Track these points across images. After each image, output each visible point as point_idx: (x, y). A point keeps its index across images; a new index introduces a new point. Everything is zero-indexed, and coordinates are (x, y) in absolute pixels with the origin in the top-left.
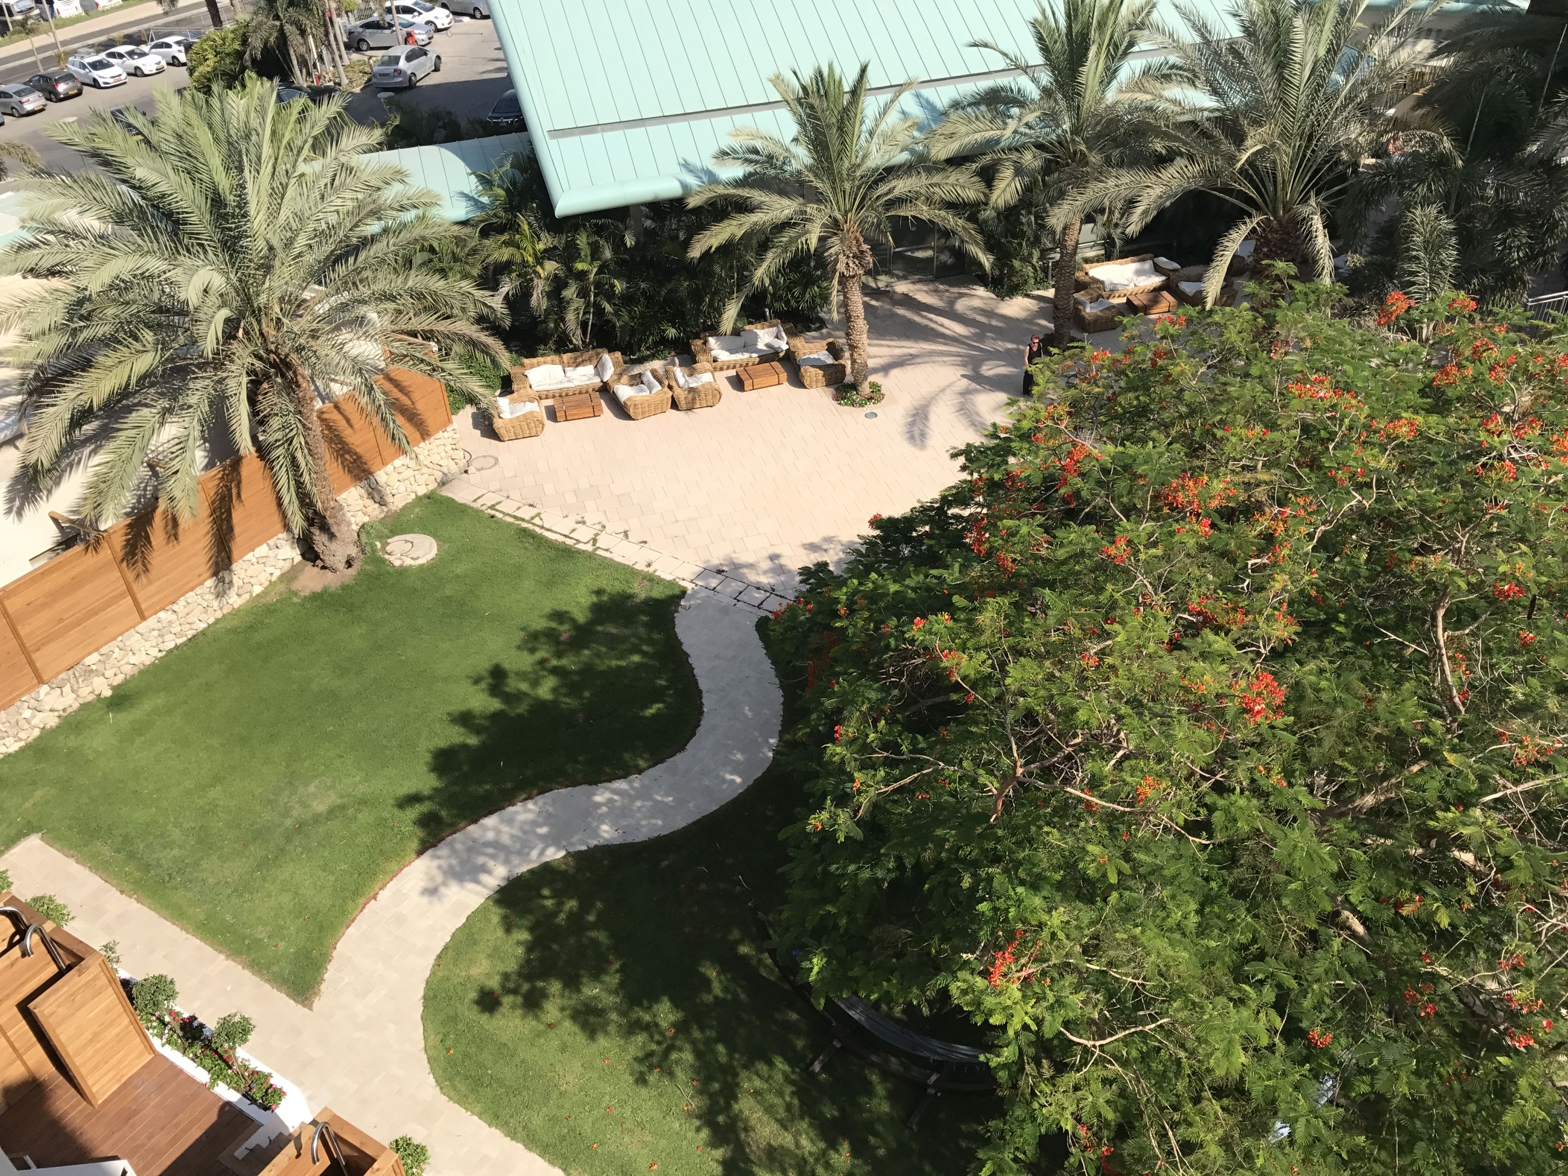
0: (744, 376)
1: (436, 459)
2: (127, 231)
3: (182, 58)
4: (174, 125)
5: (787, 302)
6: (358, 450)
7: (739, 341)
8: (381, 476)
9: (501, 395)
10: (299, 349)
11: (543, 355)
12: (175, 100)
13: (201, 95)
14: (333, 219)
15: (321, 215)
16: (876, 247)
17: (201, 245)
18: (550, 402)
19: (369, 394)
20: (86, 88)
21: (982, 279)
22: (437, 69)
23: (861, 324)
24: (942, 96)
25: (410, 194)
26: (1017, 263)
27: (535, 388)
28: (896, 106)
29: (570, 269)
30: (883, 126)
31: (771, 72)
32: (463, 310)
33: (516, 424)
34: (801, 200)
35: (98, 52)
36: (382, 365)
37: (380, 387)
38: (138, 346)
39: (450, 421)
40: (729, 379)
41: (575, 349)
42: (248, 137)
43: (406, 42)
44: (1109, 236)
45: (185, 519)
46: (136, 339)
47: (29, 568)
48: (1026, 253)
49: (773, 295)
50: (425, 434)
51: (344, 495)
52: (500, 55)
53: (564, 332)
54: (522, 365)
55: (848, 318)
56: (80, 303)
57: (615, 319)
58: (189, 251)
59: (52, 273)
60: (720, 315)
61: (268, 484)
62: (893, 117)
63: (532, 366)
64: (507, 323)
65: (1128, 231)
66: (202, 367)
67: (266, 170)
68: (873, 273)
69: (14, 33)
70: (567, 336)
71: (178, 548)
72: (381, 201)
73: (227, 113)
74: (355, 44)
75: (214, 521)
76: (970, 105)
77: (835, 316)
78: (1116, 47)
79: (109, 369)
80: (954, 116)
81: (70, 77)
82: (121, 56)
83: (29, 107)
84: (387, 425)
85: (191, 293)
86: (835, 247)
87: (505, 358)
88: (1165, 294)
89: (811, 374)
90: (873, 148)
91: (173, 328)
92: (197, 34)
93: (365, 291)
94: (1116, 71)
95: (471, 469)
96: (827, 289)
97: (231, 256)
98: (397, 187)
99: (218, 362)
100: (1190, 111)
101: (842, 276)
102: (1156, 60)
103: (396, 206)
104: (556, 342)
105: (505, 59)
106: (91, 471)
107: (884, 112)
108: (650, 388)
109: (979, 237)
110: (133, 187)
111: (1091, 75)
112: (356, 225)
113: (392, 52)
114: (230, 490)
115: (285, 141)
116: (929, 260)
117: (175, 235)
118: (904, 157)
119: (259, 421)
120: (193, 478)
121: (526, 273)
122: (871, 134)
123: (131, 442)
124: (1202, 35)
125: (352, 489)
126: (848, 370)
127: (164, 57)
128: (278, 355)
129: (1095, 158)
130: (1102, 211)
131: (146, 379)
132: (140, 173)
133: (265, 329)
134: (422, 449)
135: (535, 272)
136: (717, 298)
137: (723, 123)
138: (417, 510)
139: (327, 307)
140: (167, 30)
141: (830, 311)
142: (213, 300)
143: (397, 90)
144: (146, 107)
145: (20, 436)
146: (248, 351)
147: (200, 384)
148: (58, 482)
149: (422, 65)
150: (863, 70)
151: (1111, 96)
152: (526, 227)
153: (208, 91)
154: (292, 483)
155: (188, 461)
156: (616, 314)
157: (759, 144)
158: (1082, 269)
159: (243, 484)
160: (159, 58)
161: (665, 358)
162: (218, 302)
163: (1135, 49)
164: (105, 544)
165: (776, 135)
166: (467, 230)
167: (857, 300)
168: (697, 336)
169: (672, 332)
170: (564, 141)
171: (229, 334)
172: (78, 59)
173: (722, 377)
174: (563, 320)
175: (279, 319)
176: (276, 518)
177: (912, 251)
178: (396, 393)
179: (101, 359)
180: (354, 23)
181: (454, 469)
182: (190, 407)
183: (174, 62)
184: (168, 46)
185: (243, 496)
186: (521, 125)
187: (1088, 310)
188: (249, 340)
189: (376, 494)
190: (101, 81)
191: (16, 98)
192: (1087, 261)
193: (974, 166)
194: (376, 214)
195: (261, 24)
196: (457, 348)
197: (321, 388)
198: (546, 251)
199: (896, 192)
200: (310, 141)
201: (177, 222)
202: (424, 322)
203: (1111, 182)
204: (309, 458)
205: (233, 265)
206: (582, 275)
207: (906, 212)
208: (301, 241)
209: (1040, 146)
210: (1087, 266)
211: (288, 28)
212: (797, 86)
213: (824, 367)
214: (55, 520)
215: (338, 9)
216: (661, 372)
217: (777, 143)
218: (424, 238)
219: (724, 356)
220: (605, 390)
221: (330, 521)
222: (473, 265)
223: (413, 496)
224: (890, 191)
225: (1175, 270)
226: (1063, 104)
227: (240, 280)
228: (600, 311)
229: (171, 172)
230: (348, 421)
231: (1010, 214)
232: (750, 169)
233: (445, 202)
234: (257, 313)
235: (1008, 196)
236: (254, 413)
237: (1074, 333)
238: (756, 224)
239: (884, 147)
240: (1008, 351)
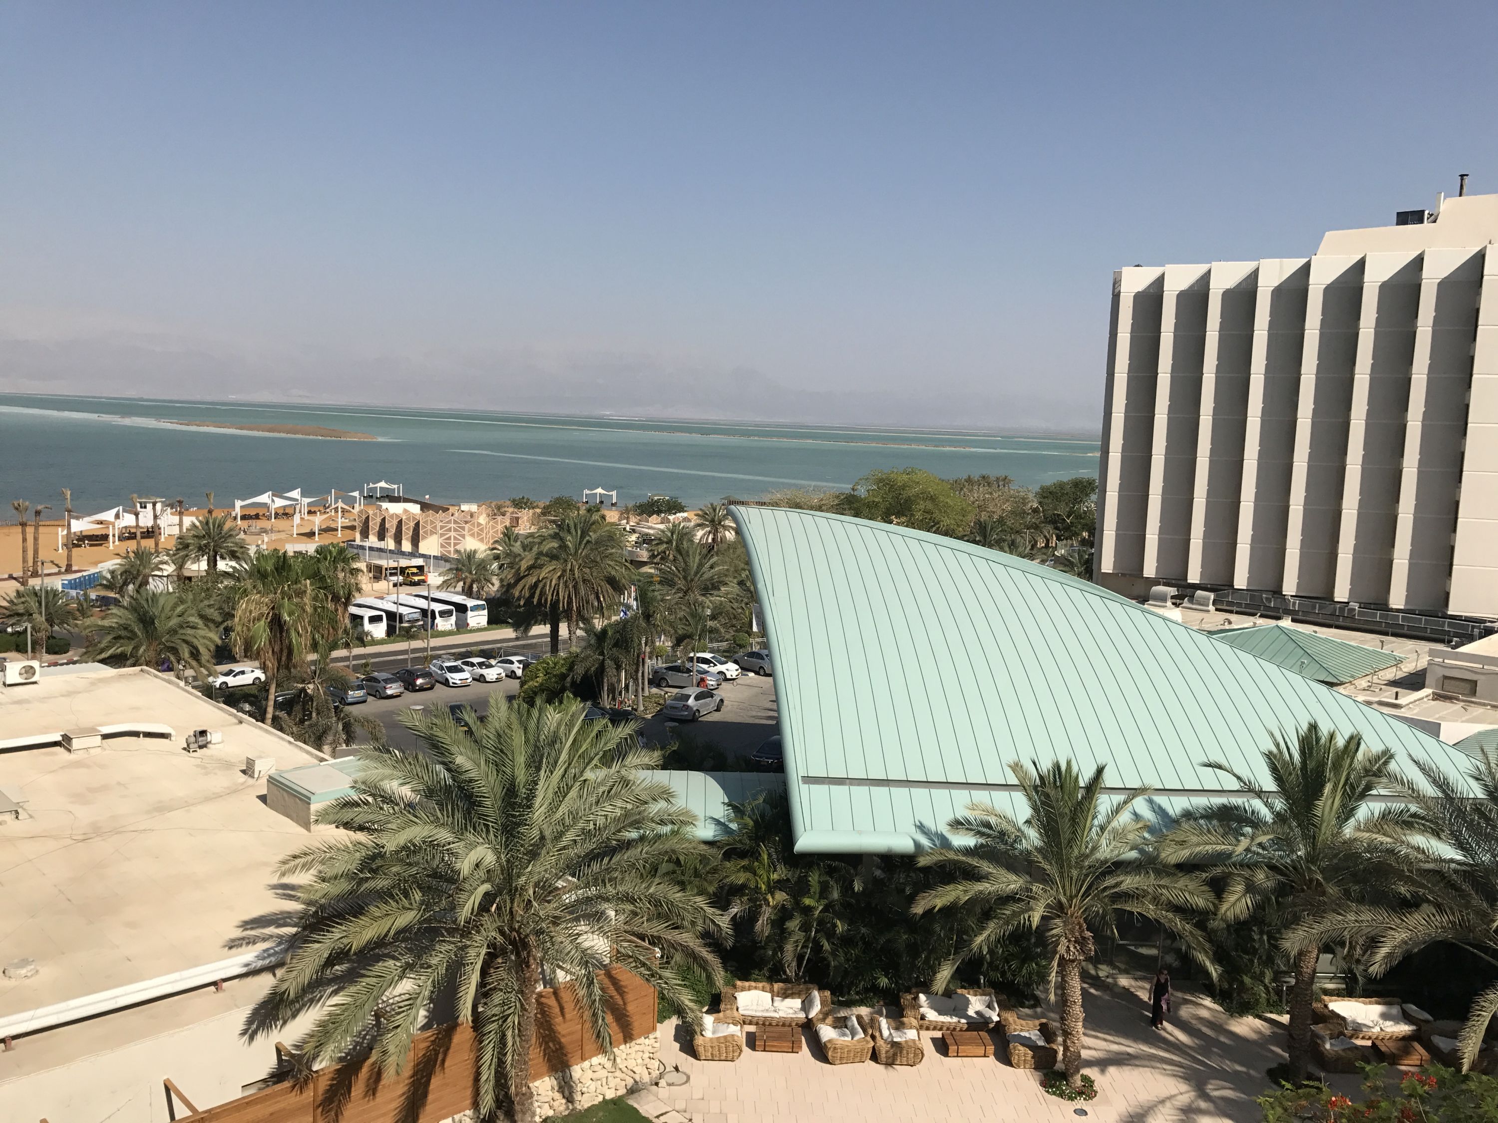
0: (949, 1041)
1: (631, 1064)
2: (433, 804)
3: (519, 673)
4: (498, 727)
5: (1003, 974)
6: (563, 1040)
7: (950, 1003)
8: (577, 1071)
9: (707, 1012)
10: (539, 932)
11: (755, 980)
12: (504, 706)
13: (526, 706)
14: (601, 821)
15: (592, 817)
16: (1099, 938)
17: (487, 826)
18: (752, 1029)
19: (589, 987)
20: (437, 684)
21: (1210, 990)
22: (718, 710)
23: (1077, 1010)
24: (1176, 805)
25: (672, 811)
26: (1247, 980)
27: (741, 1011)
28: (1129, 807)
29: (797, 903)
30: (1114, 824)
31: (1011, 758)
32: (693, 923)
33: (715, 1044)
34: (1029, 879)
35: (456, 660)
36: (607, 961)
37: (600, 983)
38: (405, 902)
39: (654, 1029)
40: (933, 1040)
41: (787, 981)
42: (552, 743)
43: (698, 685)
44: (1351, 971)
45: (389, 1076)
46: (407, 896)
47: (238, 1094)
48: (1258, 970)
49: (990, 964)
50: (628, 1037)
51: (537, 1083)
52: (775, 707)
53: (781, 961)
54: (734, 986)
55: (1064, 1001)
56: (374, 857)
57: (831, 958)
58: (475, 829)
59: (361, 828)
60: (935, 973)
61: (472, 1056)
62: (1125, 817)
63: (743, 989)
64: (730, 943)
65: (1371, 969)
66: (451, 932)
67: (558, 772)
68: (1095, 961)
69: (399, 636)
70: (782, 966)
71: (372, 1103)
72: (646, 814)
73: (542, 722)
74: (657, 680)
75: (413, 1084)
76: (1203, 817)
77: (1052, 997)
78: (1353, 788)
79: (375, 919)
80: (1185, 826)
81: (427, 675)
82: (473, 665)
83: (389, 692)
84: (596, 1021)
85: (465, 866)
86: (1058, 928)
87: (720, 976)
88: (1417, 1045)
89: (1021, 1052)
90: (1103, 842)
91: (439, 893)
92: (537, 658)
93: (610, 890)
94: (1353, 809)
95: (662, 1083)
96: (1045, 967)
97: (507, 838)
98: (662, 804)
99: (465, 932)
100: (1435, 861)
101: (1062, 958)
102: (1397, 806)
103: (657, 820)
104: (770, 970)
105: (778, 710)
106: (327, 1009)
107: (1117, 810)
108: (853, 1034)
109: (1207, 945)
110: (449, 770)
111: (1327, 809)
112: (619, 831)
113: (685, 691)
114: (437, 1055)
115: (580, 752)
116: (1154, 959)
117: (467, 815)
118: (1133, 854)
119: (484, 992)
120: (409, 1035)
121: (757, 899)
122: (1103, 828)
123: (370, 988)
124: (1444, 792)
125: (547, 1079)
126: (1060, 1056)
127: (505, 670)
128: (519, 933)
129: (1332, 890)
130: (1342, 944)
131: (403, 933)
132: (460, 760)
133: (515, 907)
134: (622, 1051)
135: (766, 900)
136: (933, 956)
137: (962, 797)
138: (601, 1114)
139: (574, 897)
140: (514, 650)
141: (1047, 991)
142: (482, 873)
143: (682, 721)
144: (481, 708)
145: (281, 964)
146: (495, 925)
147: (445, 947)
148: (294, 1016)
149: (707, 704)
150: (1100, 771)
151: (1348, 831)
152: (766, 857)
153: (531, 703)
154: (495, 1060)
155: (411, 1019)
156: (834, 953)
157: (993, 820)
158: (1321, 1001)
159: (451, 1051)
160: (501, 671)
161: (872, 1006)
162: (484, 877)
163: (1374, 792)
164: (311, 1086)
165: (1010, 814)
166: (714, 851)
167: (1076, 985)
168: (908, 990)
169: (884, 982)
170: (813, 787)
171: (484, 908)
172: (440, 662)
173: (927, 1037)
174: (781, 949)
175: (530, 901)
176: (469, 1092)
177: (1136, 946)
178: (612, 991)
179: (373, 909)
180: (661, 664)
181: (646, 1079)
182: (430, 967)
183: (512, 675)
184: (512, 663)
185: (447, 1064)
186: (779, 766)
187: (1328, 1046)
188: (499, 915)
189: (567, 1089)
190: (451, 681)
191: (383, 684)
192: (1327, 992)
193: (1204, 875)
194: (636, 824)
195: (587, 657)
196: (678, 957)
197: (548, 971)
198: (779, 881)
199: (1124, 887)
200: (601, 753)
201: (473, 804)
202: (656, 928)
203: (1351, 917)
204: (518, 1039)
205: (507, 846)
206: (808, 910)
207: (1133, 907)
208: (570, 836)
209: (1273, 868)
210: (1326, 998)
211: (608, 662)
212: (1035, 773)
213: (1033, 1047)
214: (278, 1051)
215: (651, 653)
216: (866, 1019)
217: (1009, 821)
218: (674, 851)
219: (932, 1016)
220: (808, 1028)
221: (517, 1107)
222: (711, 883)
223: (600, 1098)
224: (1117, 885)
225: (1427, 1022)
226: (1298, 831)
227: (508, 861)
228: (818, 948)
229: (483, 763)
230: (562, 1009)
231: (1240, 927)
232: (981, 841)
233: (700, 823)
234: (514, 892)
235: (1238, 911)
236: (482, 984)
237: (1312, 1069)
238: (981, 892)
239: (1113, 843)
240: (1237, 1073)
